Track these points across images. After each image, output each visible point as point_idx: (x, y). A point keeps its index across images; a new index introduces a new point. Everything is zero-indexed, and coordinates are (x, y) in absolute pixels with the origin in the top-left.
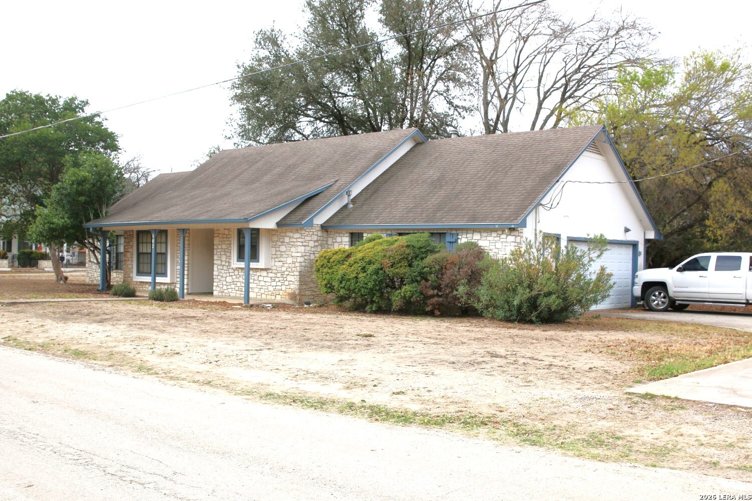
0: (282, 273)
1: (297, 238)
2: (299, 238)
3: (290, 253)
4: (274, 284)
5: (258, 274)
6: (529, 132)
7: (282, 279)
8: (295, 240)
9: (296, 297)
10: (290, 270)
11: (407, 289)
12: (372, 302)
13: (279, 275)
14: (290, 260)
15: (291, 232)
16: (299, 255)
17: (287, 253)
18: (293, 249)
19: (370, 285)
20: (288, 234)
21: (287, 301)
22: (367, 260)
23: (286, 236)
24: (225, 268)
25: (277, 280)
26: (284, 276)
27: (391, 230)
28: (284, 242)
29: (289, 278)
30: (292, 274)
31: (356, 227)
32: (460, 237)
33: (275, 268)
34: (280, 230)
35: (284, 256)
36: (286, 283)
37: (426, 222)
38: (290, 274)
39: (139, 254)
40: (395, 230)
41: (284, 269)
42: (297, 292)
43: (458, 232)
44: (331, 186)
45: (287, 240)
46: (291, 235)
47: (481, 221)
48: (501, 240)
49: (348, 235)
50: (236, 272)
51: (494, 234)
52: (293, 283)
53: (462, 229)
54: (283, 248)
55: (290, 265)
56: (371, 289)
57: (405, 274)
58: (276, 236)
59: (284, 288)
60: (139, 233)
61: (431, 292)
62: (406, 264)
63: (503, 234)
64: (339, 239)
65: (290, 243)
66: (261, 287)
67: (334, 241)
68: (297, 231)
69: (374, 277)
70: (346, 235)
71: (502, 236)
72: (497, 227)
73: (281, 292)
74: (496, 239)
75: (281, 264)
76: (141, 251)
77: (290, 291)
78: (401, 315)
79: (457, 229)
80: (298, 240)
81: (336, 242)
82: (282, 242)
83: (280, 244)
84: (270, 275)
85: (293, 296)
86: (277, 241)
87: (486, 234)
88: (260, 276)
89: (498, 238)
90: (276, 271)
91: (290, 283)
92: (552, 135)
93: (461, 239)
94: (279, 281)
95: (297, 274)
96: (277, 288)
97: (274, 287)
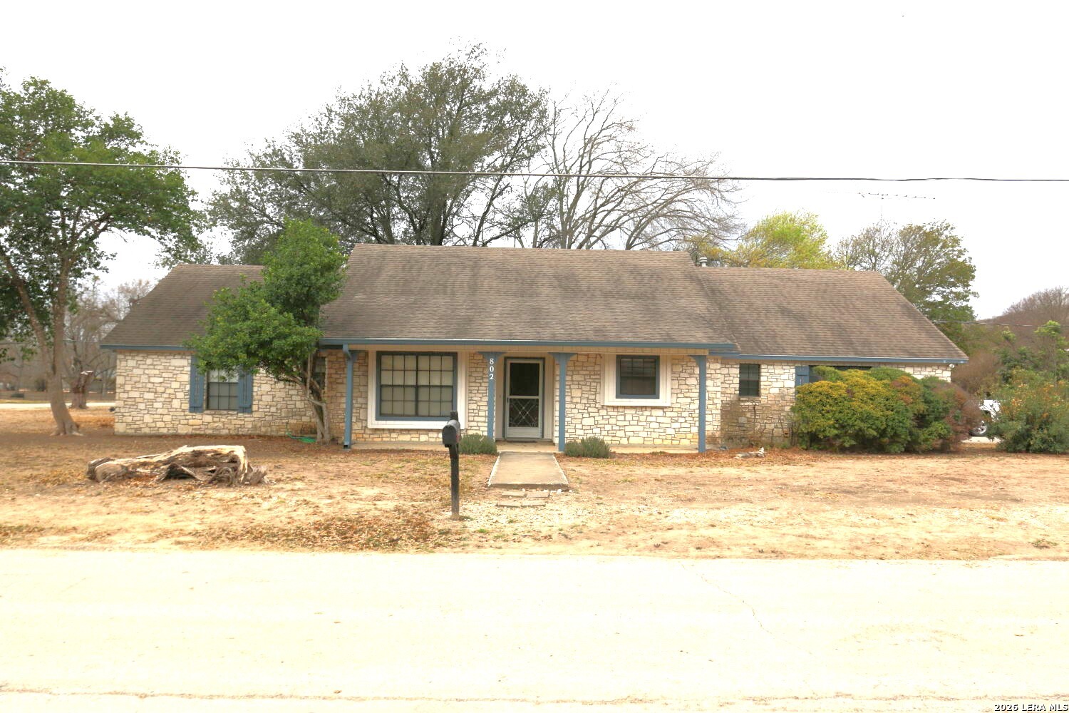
0: (691, 412)
1: (716, 370)
2: (719, 369)
4: (676, 425)
5: (647, 413)
7: (692, 419)
8: (713, 372)
9: (717, 440)
13: (686, 414)
16: (720, 389)
18: (709, 383)
24: (578, 406)
25: (681, 420)
30: (710, 413)
33: (679, 405)
35: (693, 391)
39: (380, 387)
40: (806, 362)
41: (693, 407)
42: (717, 434)
47: (926, 356)
50: (603, 412)
52: (710, 424)
54: (692, 381)
58: (680, 366)
59: (694, 430)
60: (380, 355)
66: (652, 430)
72: (945, 362)
73: (689, 436)
75: (689, 400)
76: (383, 382)
82: (690, 374)
83: (686, 375)
84: (668, 414)
86: (682, 372)
88: (651, 416)
90: (681, 410)
94: (686, 421)
95: (719, 412)
96: (681, 430)
97: (677, 430)
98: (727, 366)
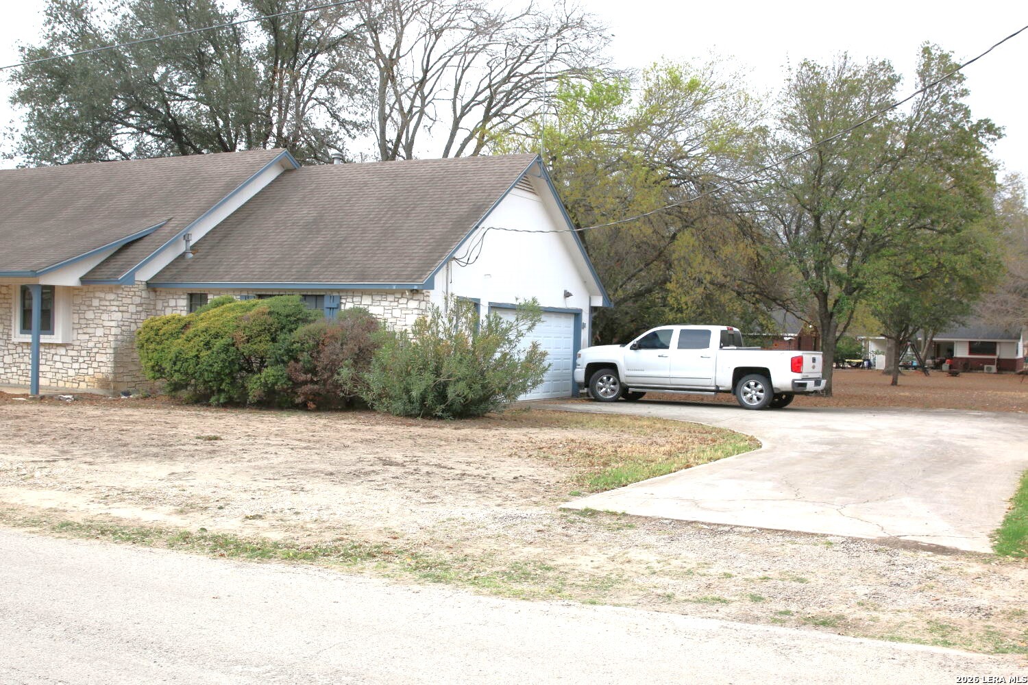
0: (89, 351)
1: (110, 301)
2: (113, 300)
3: (101, 322)
4: (76, 366)
5: (53, 351)
6: (440, 160)
7: (89, 359)
8: (108, 303)
9: (109, 385)
10: (100, 345)
11: (269, 373)
12: (220, 391)
13: (84, 353)
14: (100, 332)
15: (102, 291)
16: (113, 324)
17: (96, 321)
18: (105, 316)
19: (216, 368)
20: (97, 294)
21: (96, 390)
22: (213, 332)
23: (95, 297)
24: (2, 343)
25: (81, 360)
26: (92, 355)
27: (248, 290)
28: (91, 306)
29: (99, 358)
30: (104, 352)
31: (197, 286)
32: (343, 301)
33: (77, 343)
34: (85, 288)
35: (92, 326)
36: (95, 365)
37: (295, 280)
38: (100, 351)
40: (253, 290)
41: (91, 344)
42: (111, 377)
43: (341, 294)
44: (161, 226)
45: (96, 303)
46: (102, 295)
47: (373, 279)
48: (400, 306)
49: (185, 297)
50: (19, 349)
51: (390, 298)
52: (104, 365)
53: (346, 291)
54: (90, 315)
55: (101, 339)
56: (219, 373)
57: (266, 352)
58: (80, 297)
59: (91, 371)
61: (302, 377)
62: (268, 338)
63: (402, 297)
64: (172, 303)
65: (101, 307)
66: (56, 370)
67: (166, 304)
68: (111, 290)
69: (223, 356)
70: (183, 297)
71: (401, 301)
72: (394, 287)
73: (87, 378)
74: (393, 304)
75: (87, 337)
77: (100, 376)
78: (261, 409)
79: (339, 291)
80: (112, 303)
81: (168, 306)
82: (89, 306)
83: (85, 308)
84: (71, 353)
85: (104, 383)
86: (81, 304)
87: (379, 298)
88: (56, 354)
89: (396, 304)
90: (80, 348)
91: (100, 364)
92: (470, 166)
93: (345, 304)
94: (84, 362)
95: (111, 351)
96: (81, 371)
97: (77, 371)
98: (174, 297)
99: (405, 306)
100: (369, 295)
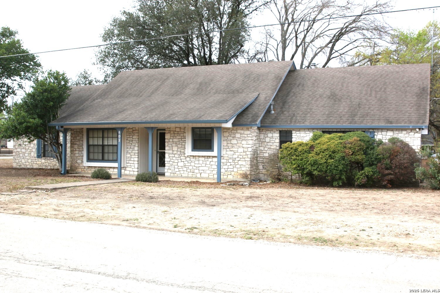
0: (234, 160)
1: (247, 134)
2: (249, 134)
3: (241, 145)
5: (210, 160)
7: (234, 163)
8: (246, 136)
9: (247, 176)
10: (241, 157)
11: (367, 170)
12: (340, 178)
13: (231, 161)
14: (241, 150)
15: (242, 129)
16: (250, 146)
17: (238, 145)
18: (244, 142)
20: (239, 131)
21: (239, 178)
22: (332, 150)
23: (237, 133)
24: (176, 156)
25: (228, 164)
26: (235, 161)
28: (235, 137)
29: (240, 163)
30: (244, 160)
31: (285, 127)
32: (376, 134)
33: (227, 155)
34: (235, 128)
35: (235, 147)
36: (238, 166)
38: (241, 160)
40: (320, 129)
41: (235, 156)
42: (248, 173)
43: (374, 131)
45: (238, 135)
46: (242, 132)
48: (410, 136)
49: (278, 132)
50: (188, 159)
51: (404, 132)
52: (245, 167)
53: (375, 129)
54: (234, 142)
55: (241, 154)
57: (362, 159)
58: (228, 133)
59: (235, 170)
61: (387, 172)
62: (363, 153)
63: (411, 132)
64: (270, 135)
65: (241, 138)
66: (213, 169)
67: (266, 136)
68: (248, 129)
71: (410, 134)
72: (411, 127)
73: (233, 173)
74: (405, 135)
75: (232, 152)
77: (241, 172)
79: (373, 129)
80: (248, 136)
82: (233, 137)
83: (231, 138)
85: (245, 176)
86: (229, 136)
87: (397, 132)
88: (212, 161)
89: (408, 135)
90: (228, 158)
91: (241, 166)
93: (377, 135)
94: (231, 165)
95: (249, 159)
96: (228, 170)
97: (226, 170)
98: (271, 132)
99: (413, 136)
100: (392, 131)
